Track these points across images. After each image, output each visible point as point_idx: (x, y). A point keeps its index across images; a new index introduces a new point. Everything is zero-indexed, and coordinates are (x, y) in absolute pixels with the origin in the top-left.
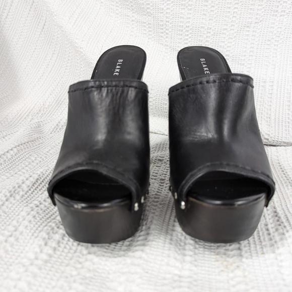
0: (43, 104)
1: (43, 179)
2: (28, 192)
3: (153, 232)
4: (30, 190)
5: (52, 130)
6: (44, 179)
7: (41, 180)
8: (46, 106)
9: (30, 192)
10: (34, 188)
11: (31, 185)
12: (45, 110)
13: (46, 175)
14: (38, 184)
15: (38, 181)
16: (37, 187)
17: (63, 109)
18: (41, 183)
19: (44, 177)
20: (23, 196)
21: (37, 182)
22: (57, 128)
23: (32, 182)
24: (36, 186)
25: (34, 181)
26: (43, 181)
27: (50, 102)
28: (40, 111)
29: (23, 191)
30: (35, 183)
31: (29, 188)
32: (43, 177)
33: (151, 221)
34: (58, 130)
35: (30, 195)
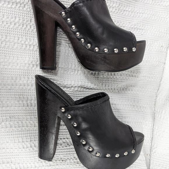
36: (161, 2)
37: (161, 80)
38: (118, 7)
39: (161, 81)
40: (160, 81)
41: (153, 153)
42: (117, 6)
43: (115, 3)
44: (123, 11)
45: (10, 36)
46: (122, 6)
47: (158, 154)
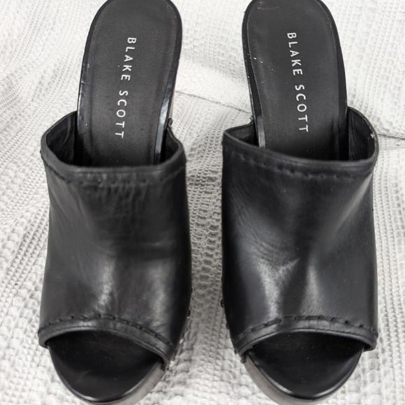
0: (9, 35)
1: (32, 233)
2: (14, 261)
3: (198, 358)
4: (16, 257)
5: (32, 93)
6: (35, 234)
7: (31, 237)
8: (15, 37)
9: (18, 261)
10: (22, 253)
11: (16, 249)
12: (15, 45)
13: (36, 225)
14: (26, 245)
15: (26, 239)
16: (27, 251)
17: (44, 38)
18: (31, 243)
19: (34, 229)
20: (8, 270)
21: (24, 241)
22: (41, 89)
23: (17, 243)
24: (24, 249)
25: (19, 240)
26: (33, 238)
27: (19, 29)
28: (5, 47)
29: (7, 261)
30: (22, 244)
31: (14, 254)
32: (31, 230)
33: (195, 334)
34: (43, 91)
35: (19, 268)
36: (42, 85)
37: (217, 103)
38: (18, 166)
39: (220, 103)
40: (219, 105)
41: (394, 128)
42: (15, 168)
43: (6, 170)
44: (32, 158)
45: (30, 390)
46: (20, 159)
47: (396, 118)
